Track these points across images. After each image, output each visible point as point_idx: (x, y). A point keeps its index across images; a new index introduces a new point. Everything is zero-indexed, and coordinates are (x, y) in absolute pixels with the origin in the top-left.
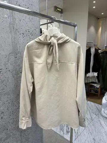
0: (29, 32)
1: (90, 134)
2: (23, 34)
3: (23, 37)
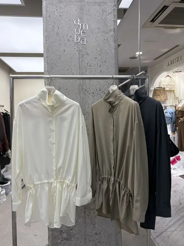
0: (100, 90)
2: (93, 94)
3: (93, 97)
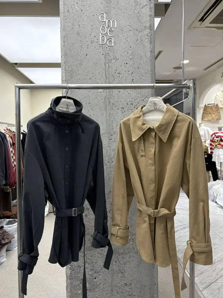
2: (122, 109)
3: (123, 113)
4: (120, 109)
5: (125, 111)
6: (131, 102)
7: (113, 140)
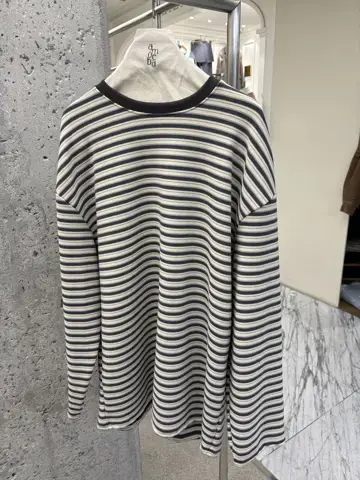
0: (52, 48)
1: (334, 441)
4: (17, 59)
5: (33, 68)
6: (48, 40)
7: (10, 155)
